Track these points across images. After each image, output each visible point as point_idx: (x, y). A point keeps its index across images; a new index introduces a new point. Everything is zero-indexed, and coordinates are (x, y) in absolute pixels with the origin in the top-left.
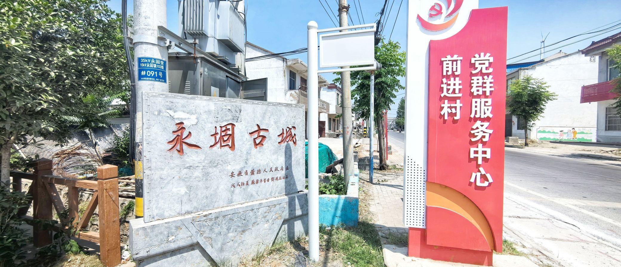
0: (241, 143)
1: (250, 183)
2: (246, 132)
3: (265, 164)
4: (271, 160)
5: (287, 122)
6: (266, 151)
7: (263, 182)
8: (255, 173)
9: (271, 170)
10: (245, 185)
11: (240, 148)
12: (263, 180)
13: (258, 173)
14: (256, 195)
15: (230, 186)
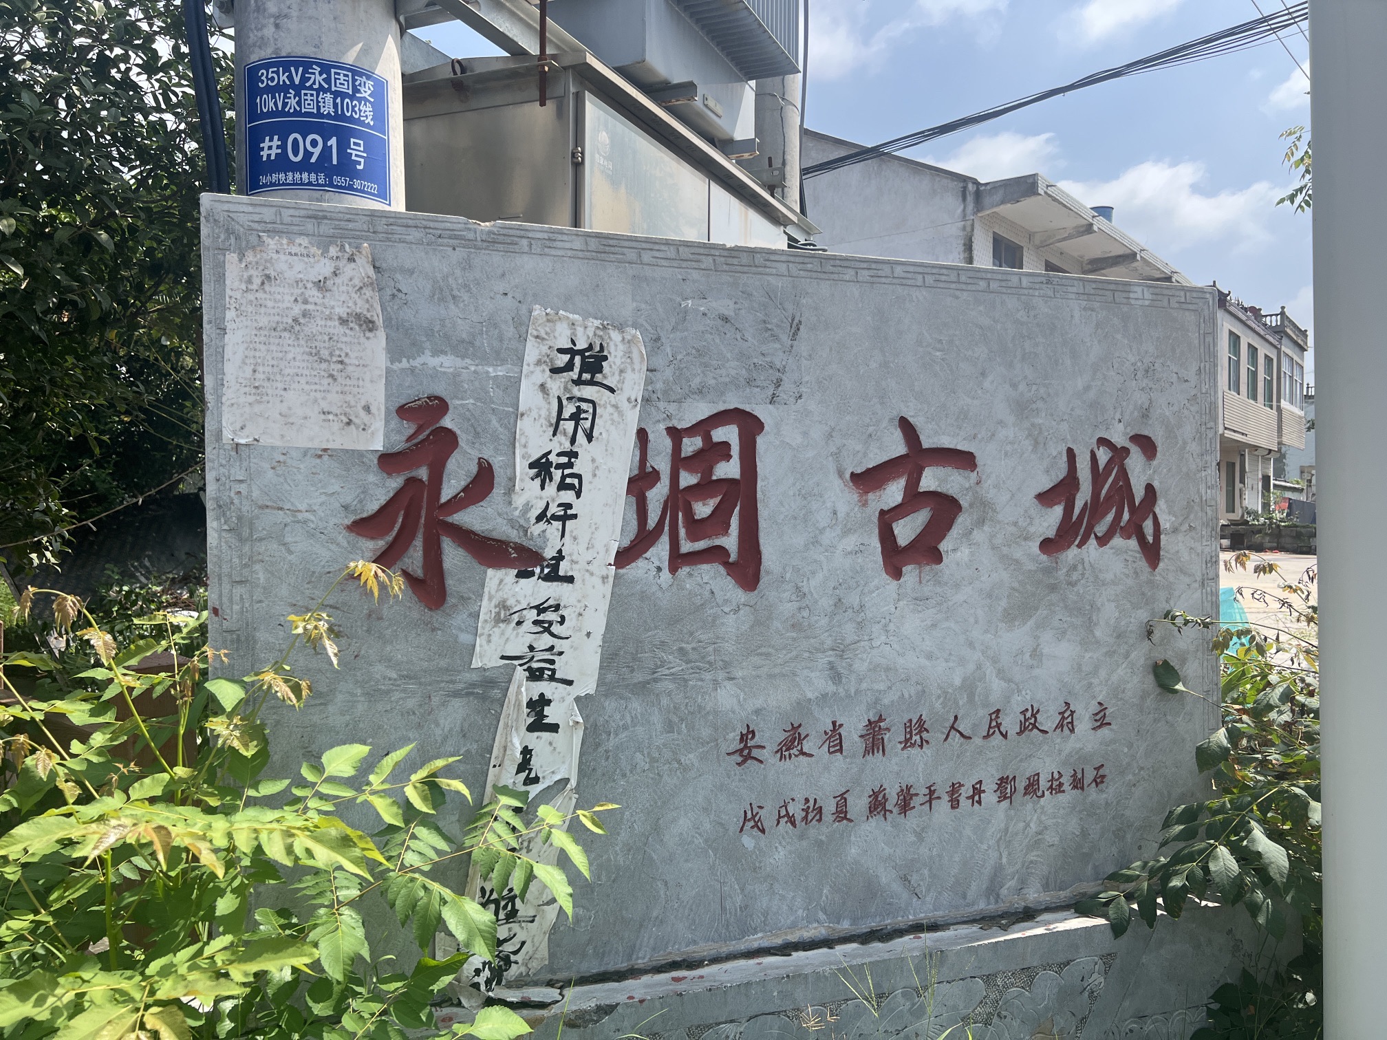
0: (799, 540)
1: (858, 804)
2: (831, 467)
3: (957, 681)
4: (995, 661)
5: (1095, 405)
6: (960, 597)
7: (943, 805)
8: (894, 738)
9: (994, 726)
10: (828, 816)
11: (796, 570)
12: (943, 790)
13: (907, 743)
14: (897, 887)
15: (735, 822)
